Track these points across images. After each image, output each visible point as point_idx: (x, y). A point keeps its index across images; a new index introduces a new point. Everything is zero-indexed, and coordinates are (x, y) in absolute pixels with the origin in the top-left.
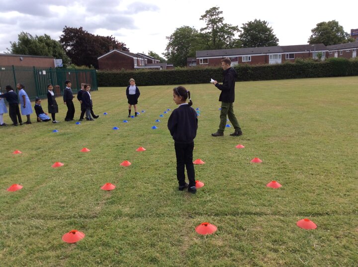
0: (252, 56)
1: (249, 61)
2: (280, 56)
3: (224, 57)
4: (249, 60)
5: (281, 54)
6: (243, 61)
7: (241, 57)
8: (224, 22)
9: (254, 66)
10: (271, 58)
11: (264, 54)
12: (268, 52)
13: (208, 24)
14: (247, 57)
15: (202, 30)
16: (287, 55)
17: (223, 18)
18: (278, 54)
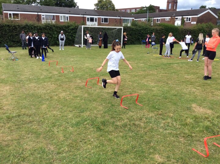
0: (69, 16)
2: (96, 19)
3: (39, 14)
4: (67, 20)
5: (97, 17)
6: (61, 21)
7: (59, 16)
10: (88, 21)
11: (82, 16)
12: (85, 14)
14: (64, 16)
16: (102, 19)
18: (95, 17)
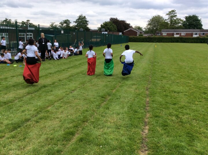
0: (186, 33)
1: (184, 35)
2: (198, 34)
5: (199, 33)
6: (182, 35)
7: (181, 33)
8: (177, 17)
9: (186, 37)
10: (194, 34)
11: (191, 33)
13: (169, 18)
14: (184, 33)
15: (166, 20)
16: (202, 33)
17: (176, 15)
18: (198, 33)
